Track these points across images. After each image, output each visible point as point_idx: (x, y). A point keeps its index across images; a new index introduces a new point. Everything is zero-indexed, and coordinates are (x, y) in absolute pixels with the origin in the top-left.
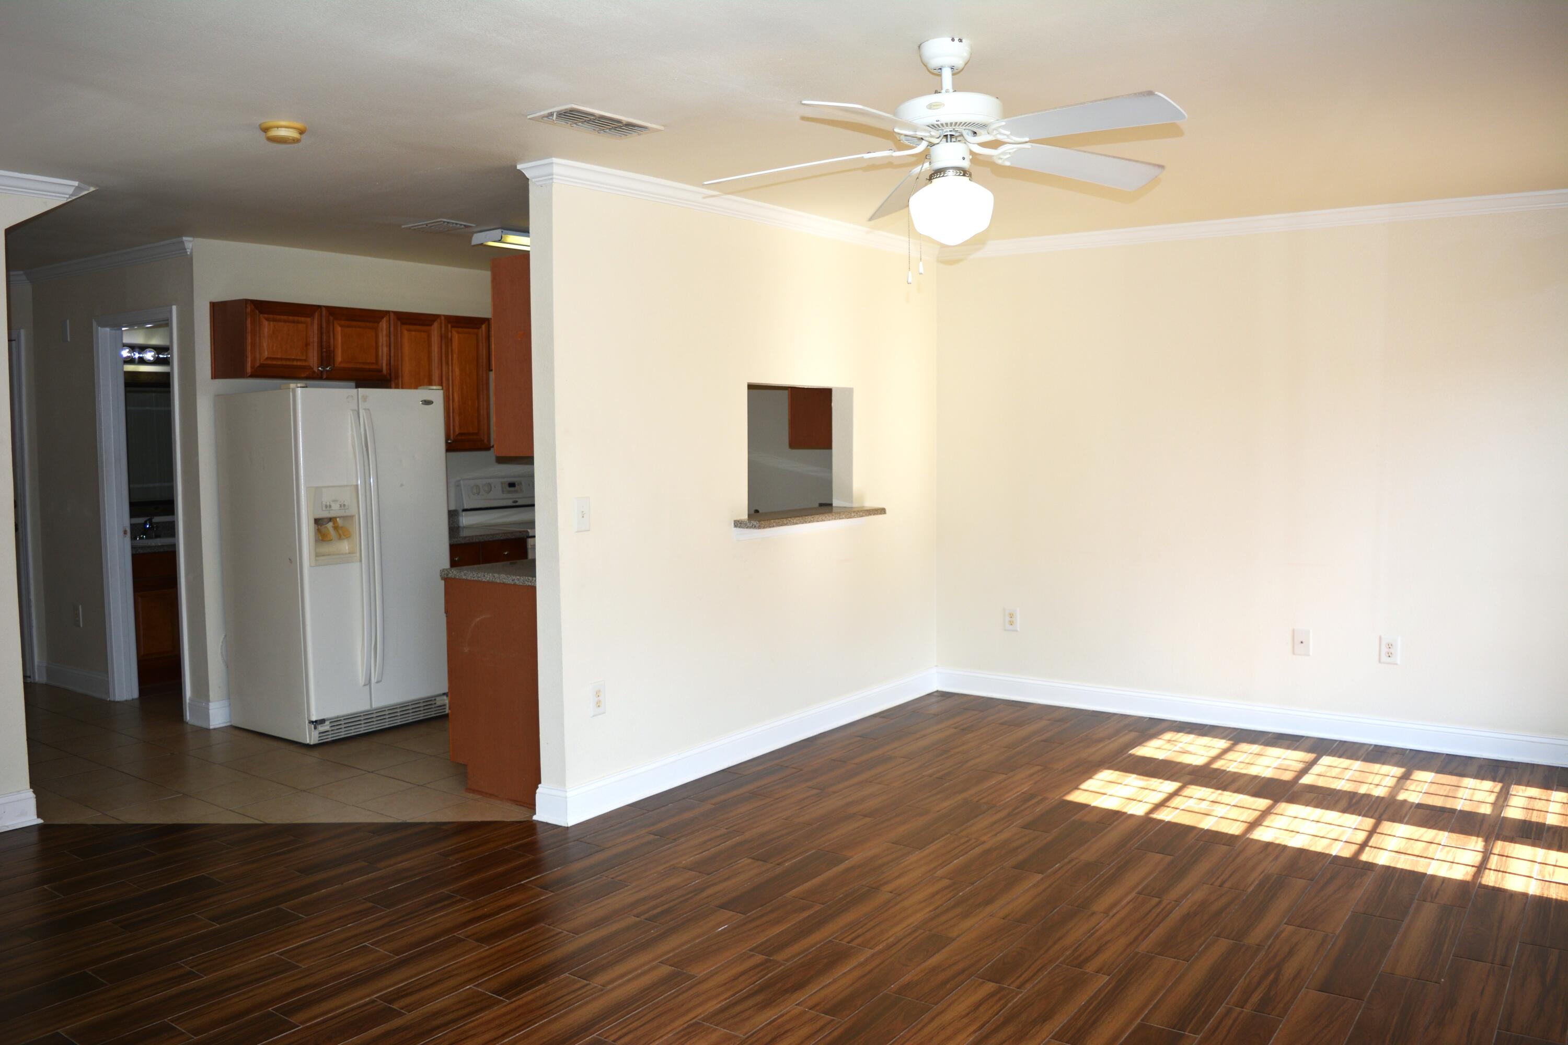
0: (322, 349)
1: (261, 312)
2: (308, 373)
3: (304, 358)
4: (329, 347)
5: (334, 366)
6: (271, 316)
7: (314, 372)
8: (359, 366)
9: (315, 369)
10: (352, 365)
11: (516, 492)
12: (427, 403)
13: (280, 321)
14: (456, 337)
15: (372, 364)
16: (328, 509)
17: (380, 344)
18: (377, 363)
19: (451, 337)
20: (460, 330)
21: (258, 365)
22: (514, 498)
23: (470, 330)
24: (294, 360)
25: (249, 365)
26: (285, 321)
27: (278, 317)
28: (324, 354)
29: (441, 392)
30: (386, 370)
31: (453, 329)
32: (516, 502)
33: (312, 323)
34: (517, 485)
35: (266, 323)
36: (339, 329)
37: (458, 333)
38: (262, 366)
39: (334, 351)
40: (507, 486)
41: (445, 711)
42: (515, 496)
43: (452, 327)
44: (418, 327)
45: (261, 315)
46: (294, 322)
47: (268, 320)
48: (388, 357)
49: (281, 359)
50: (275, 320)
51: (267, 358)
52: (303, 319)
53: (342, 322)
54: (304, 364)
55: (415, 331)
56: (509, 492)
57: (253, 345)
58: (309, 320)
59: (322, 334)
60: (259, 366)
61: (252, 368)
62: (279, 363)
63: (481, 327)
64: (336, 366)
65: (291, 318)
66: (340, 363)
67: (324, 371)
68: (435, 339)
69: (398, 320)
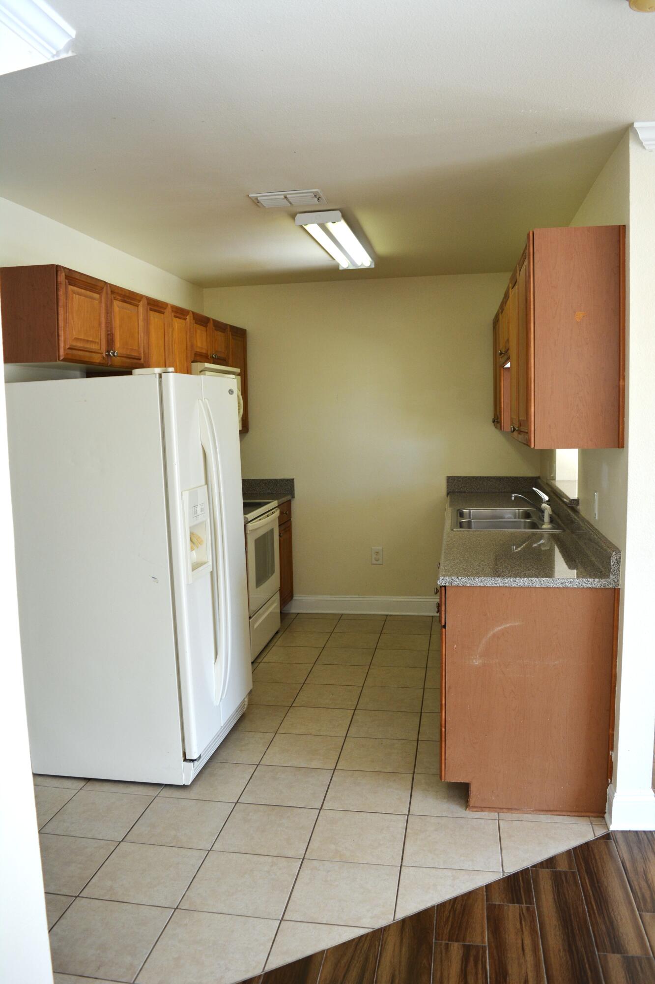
0: (107, 331)
1: (69, 283)
2: (100, 359)
3: (98, 341)
4: (112, 329)
6: (75, 289)
7: (103, 357)
8: (129, 353)
9: (104, 355)
10: (125, 351)
13: (82, 295)
14: (176, 325)
15: (135, 349)
16: (196, 515)
17: (140, 329)
18: (138, 350)
20: (178, 319)
21: (68, 346)
23: (182, 320)
24: (91, 342)
25: (62, 345)
26: (85, 296)
27: (80, 291)
28: (109, 337)
31: (175, 318)
33: (102, 301)
35: (73, 296)
36: (116, 310)
38: (71, 347)
43: (175, 316)
44: (158, 314)
45: (69, 286)
46: (90, 298)
47: (74, 293)
49: (84, 341)
50: (78, 294)
52: (95, 296)
53: (118, 303)
55: (157, 318)
57: (65, 322)
58: (99, 297)
59: (107, 314)
60: (68, 349)
61: (64, 349)
62: (82, 345)
64: (116, 351)
65: (88, 293)
66: (117, 347)
69: (148, 305)
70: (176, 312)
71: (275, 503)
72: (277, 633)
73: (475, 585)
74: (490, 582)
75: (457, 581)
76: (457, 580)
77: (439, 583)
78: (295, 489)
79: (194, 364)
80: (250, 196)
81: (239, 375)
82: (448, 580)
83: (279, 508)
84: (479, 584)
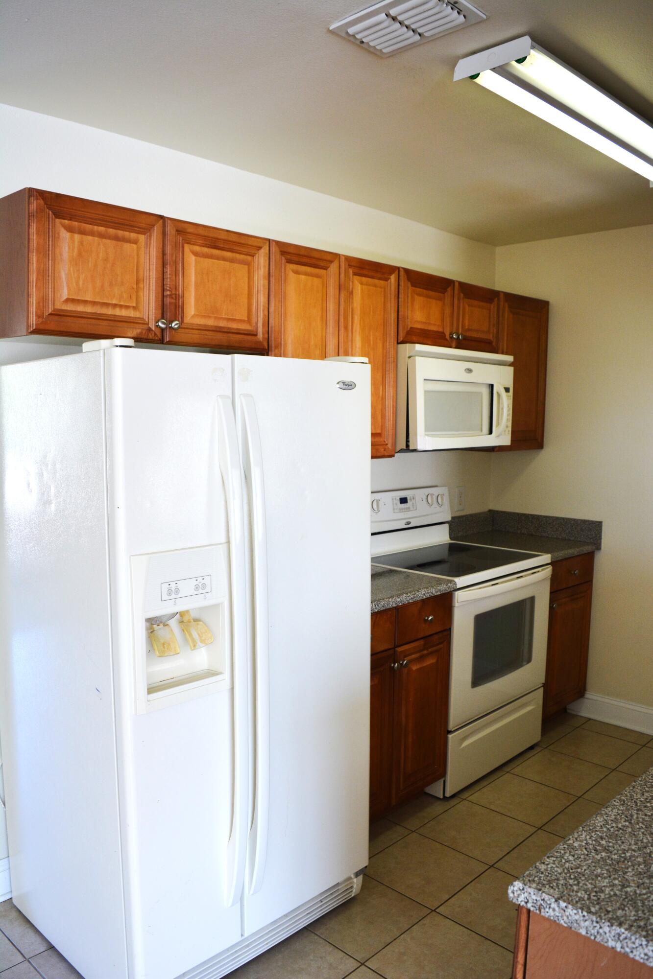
0: (163, 290)
1: (57, 215)
2: (139, 331)
3: (134, 305)
4: (176, 288)
5: (182, 321)
6: (75, 224)
7: (150, 330)
8: (222, 324)
9: (152, 326)
10: (211, 322)
11: (408, 509)
12: (348, 386)
13: (92, 234)
14: (359, 286)
15: (240, 321)
16: (173, 596)
17: (255, 290)
18: (249, 321)
19: (353, 288)
20: (364, 279)
21: (50, 311)
22: (405, 519)
23: (376, 281)
24: (115, 306)
25: (33, 309)
26: (101, 236)
27: (88, 227)
28: (168, 300)
29: (369, 367)
30: (263, 334)
31: (355, 277)
32: (408, 523)
33: (148, 244)
34: (408, 501)
35: (64, 234)
36: (191, 259)
37: (362, 284)
38: (58, 314)
39: (183, 297)
40: (398, 502)
41: (351, 895)
42: (409, 514)
43: (355, 274)
44: (308, 269)
45: (57, 220)
46: (116, 238)
47: (70, 230)
48: (266, 313)
49: (94, 303)
50: (82, 232)
51: (68, 300)
52: (133, 235)
53: (197, 248)
54: (131, 313)
55: (306, 274)
56: (401, 510)
57: (43, 274)
58: (142, 238)
59: (164, 265)
60: (51, 314)
61: (38, 316)
62: (89, 309)
63: (390, 278)
64: (185, 321)
65: (111, 231)
66: (193, 317)
67: (166, 328)
68: (332, 290)
69: (282, 254)
70: (361, 268)
71: (546, 558)
72: (531, 748)
73: (599, 939)
74: (640, 949)
75: (554, 910)
76: (554, 905)
77: (511, 895)
78: (603, 537)
79: (402, 347)
80: (330, 29)
81: (511, 365)
82: (534, 897)
83: (552, 565)
84: (611, 943)
